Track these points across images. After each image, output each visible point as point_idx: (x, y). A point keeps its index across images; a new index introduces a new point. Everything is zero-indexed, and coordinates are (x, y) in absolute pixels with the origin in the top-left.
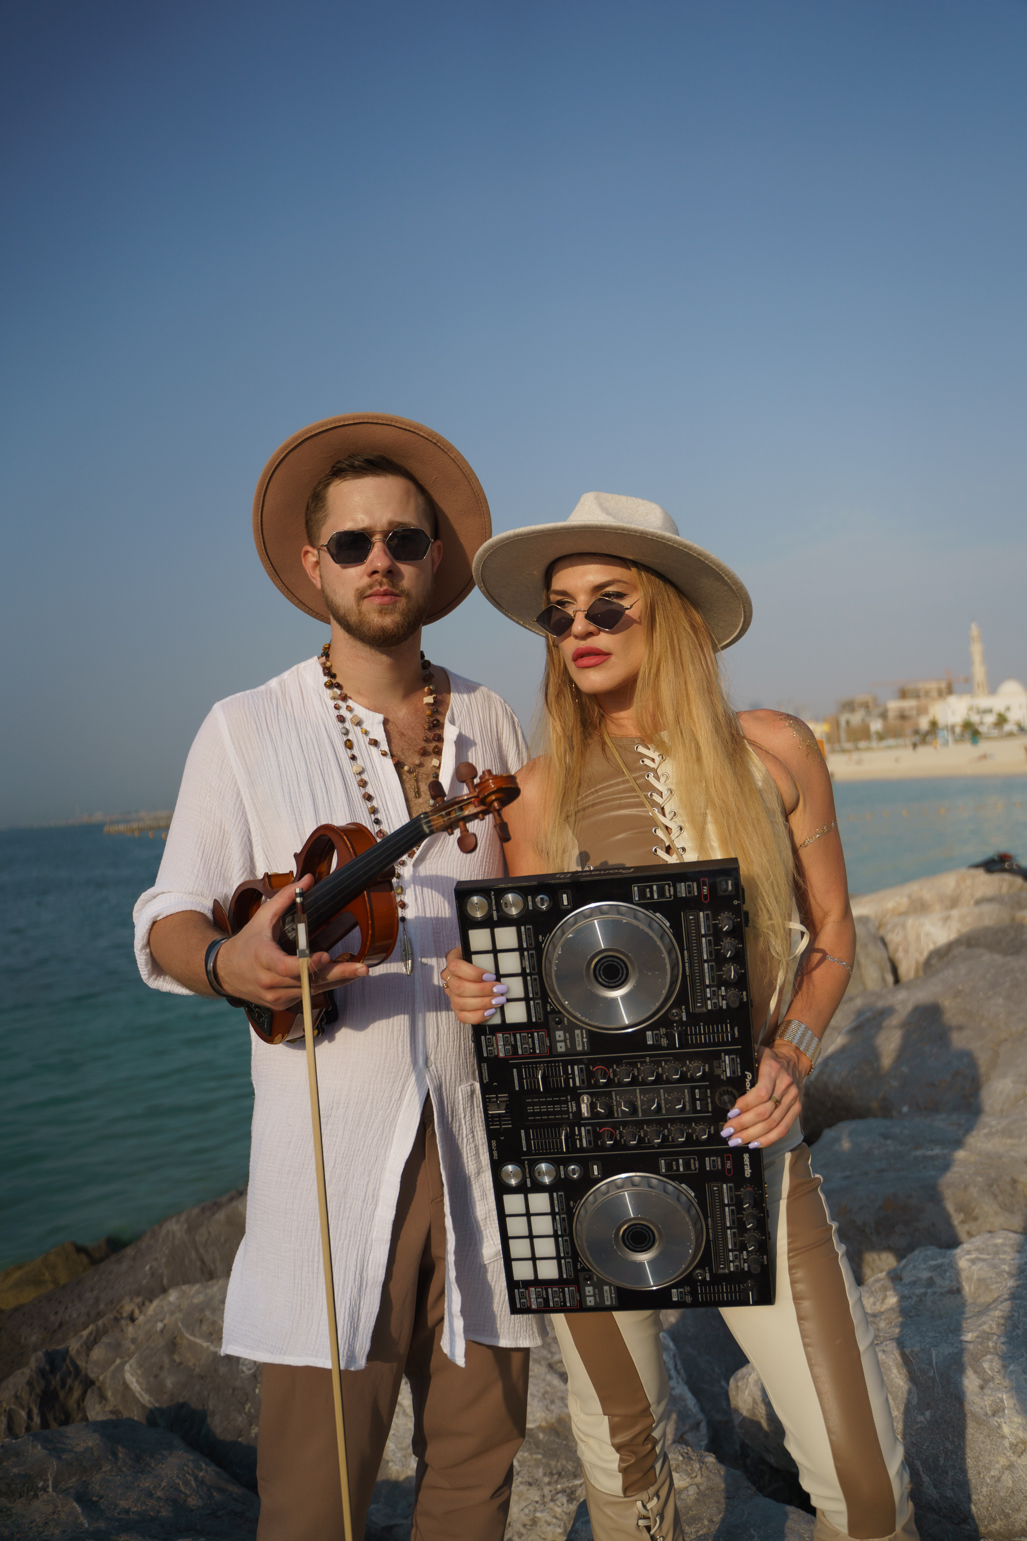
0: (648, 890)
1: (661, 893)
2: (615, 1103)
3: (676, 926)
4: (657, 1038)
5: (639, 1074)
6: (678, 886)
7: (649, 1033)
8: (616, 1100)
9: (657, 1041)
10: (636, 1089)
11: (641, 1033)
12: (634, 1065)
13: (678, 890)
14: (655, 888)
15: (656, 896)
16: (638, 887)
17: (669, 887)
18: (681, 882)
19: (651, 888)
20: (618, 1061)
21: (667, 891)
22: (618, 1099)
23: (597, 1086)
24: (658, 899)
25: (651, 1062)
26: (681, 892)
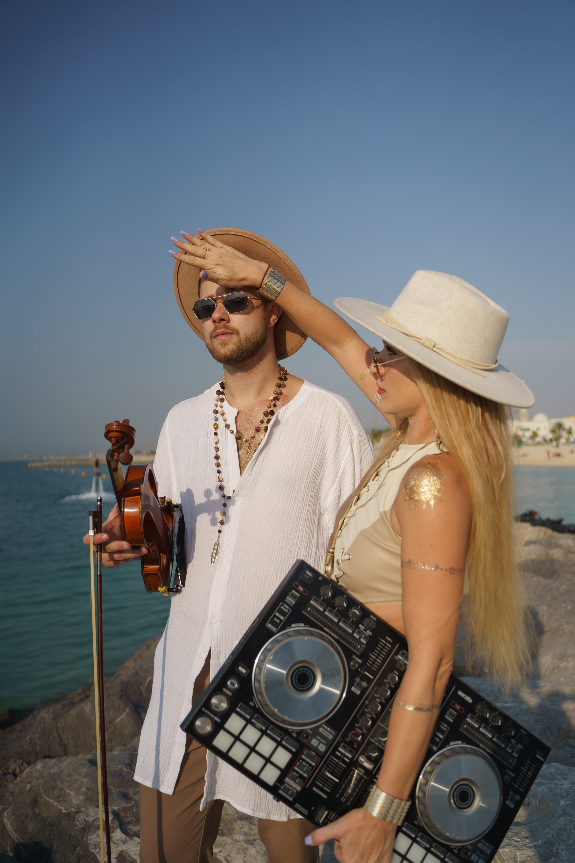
0: (275, 619)
1: (283, 613)
2: (377, 743)
3: (307, 622)
4: (359, 686)
5: (371, 715)
6: (287, 601)
7: (353, 689)
8: (376, 741)
9: (361, 688)
10: (378, 725)
11: (350, 693)
12: (364, 713)
13: (289, 603)
14: (277, 614)
15: (282, 618)
16: (270, 623)
17: (283, 606)
18: (286, 597)
19: (275, 616)
20: (355, 720)
21: (284, 609)
22: (376, 739)
23: (360, 744)
24: (284, 618)
25: (369, 702)
26: (291, 603)
